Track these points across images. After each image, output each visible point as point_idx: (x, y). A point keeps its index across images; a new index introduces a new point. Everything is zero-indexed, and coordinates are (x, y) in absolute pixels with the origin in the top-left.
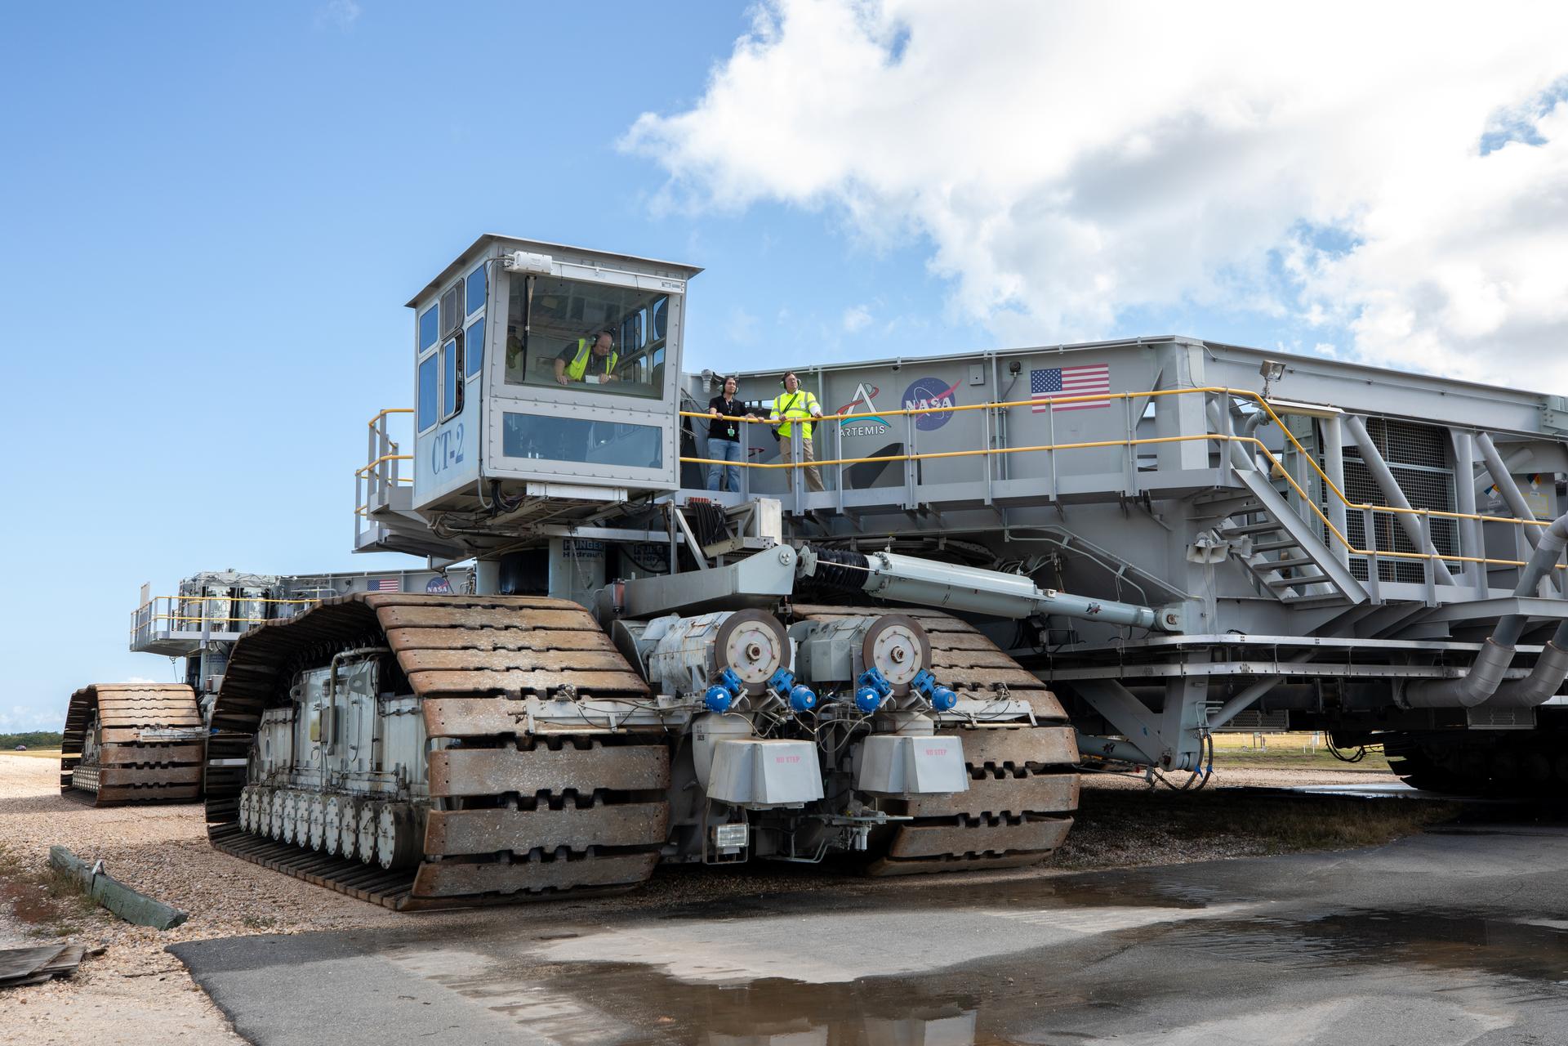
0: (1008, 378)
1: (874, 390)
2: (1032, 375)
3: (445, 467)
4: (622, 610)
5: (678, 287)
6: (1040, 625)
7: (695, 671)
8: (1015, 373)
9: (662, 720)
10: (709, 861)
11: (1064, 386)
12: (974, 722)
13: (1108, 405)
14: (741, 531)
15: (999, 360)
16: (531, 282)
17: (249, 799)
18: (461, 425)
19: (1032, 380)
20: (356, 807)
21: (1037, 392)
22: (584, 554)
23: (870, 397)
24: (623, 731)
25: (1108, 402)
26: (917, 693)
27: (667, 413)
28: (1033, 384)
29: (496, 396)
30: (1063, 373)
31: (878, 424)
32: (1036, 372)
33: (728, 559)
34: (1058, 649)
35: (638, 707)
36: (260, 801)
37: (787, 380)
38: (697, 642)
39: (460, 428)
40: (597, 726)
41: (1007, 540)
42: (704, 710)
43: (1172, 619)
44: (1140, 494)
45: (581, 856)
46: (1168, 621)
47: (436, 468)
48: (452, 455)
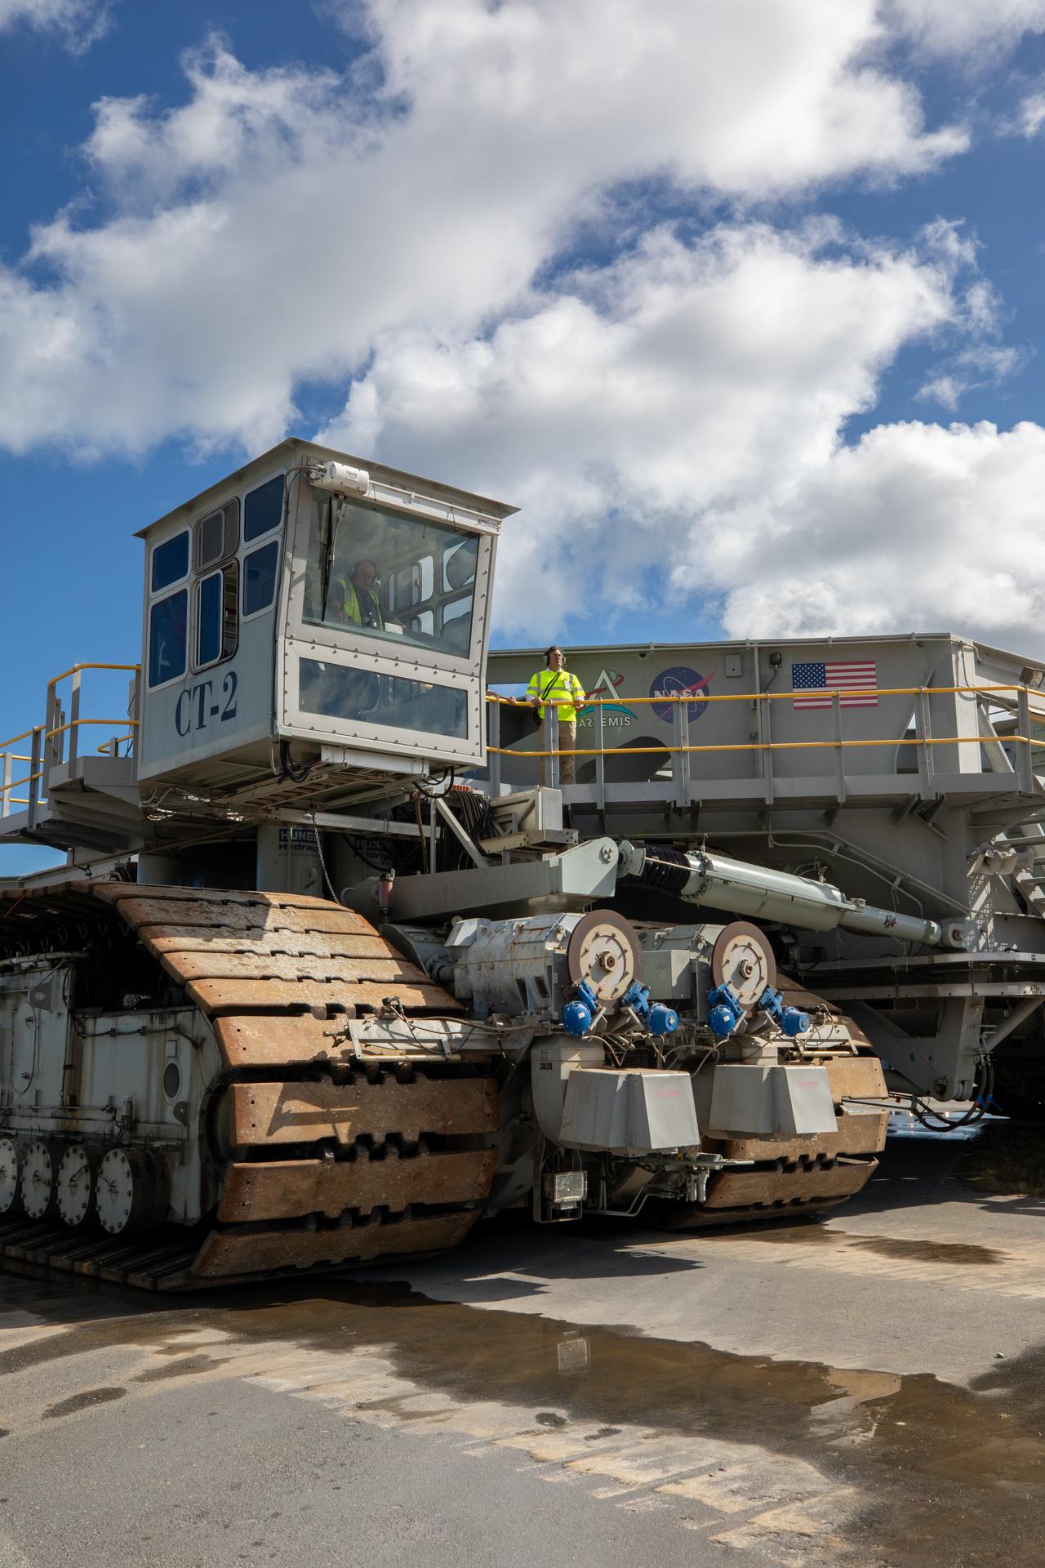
0: (769, 672)
1: (619, 678)
2: (793, 669)
3: (201, 725)
4: (391, 912)
5: (493, 525)
6: (791, 940)
7: (532, 987)
8: (776, 666)
9: (500, 1045)
11: (828, 682)
12: (801, 1049)
13: (876, 705)
14: (515, 825)
15: (760, 649)
16: (337, 502)
19: (794, 674)
20: (50, 1152)
21: (798, 687)
22: (303, 847)
23: (615, 685)
24: (457, 1057)
25: (875, 701)
26: (768, 1015)
27: (472, 675)
28: (794, 679)
29: (291, 637)
30: (827, 668)
31: (623, 714)
32: (797, 666)
34: (812, 967)
35: (474, 1027)
37: (551, 655)
38: (535, 949)
39: (228, 678)
40: (424, 1051)
41: (771, 846)
42: (552, 1032)
43: (958, 935)
44: (937, 797)
45: (397, 1217)
46: (955, 939)
47: (183, 730)
48: (215, 710)
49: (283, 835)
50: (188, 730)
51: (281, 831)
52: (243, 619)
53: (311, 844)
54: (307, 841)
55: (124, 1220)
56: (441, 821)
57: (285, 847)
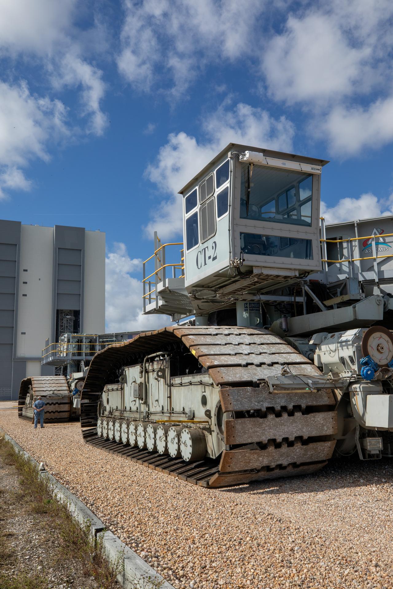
1: (382, 231)
3: (205, 264)
4: (288, 332)
5: (319, 170)
7: (347, 360)
10: (364, 458)
14: (339, 294)
16: (252, 167)
17: (102, 423)
18: (215, 242)
23: (380, 234)
27: (314, 233)
29: (237, 225)
31: (384, 246)
33: (339, 306)
36: (108, 424)
39: (214, 244)
42: (357, 380)
47: (199, 266)
48: (210, 258)
49: (246, 305)
50: (201, 267)
51: (245, 304)
52: (218, 219)
53: (257, 309)
54: (255, 307)
55: (190, 456)
56: (307, 294)
57: (247, 310)
